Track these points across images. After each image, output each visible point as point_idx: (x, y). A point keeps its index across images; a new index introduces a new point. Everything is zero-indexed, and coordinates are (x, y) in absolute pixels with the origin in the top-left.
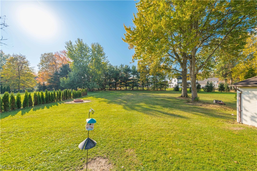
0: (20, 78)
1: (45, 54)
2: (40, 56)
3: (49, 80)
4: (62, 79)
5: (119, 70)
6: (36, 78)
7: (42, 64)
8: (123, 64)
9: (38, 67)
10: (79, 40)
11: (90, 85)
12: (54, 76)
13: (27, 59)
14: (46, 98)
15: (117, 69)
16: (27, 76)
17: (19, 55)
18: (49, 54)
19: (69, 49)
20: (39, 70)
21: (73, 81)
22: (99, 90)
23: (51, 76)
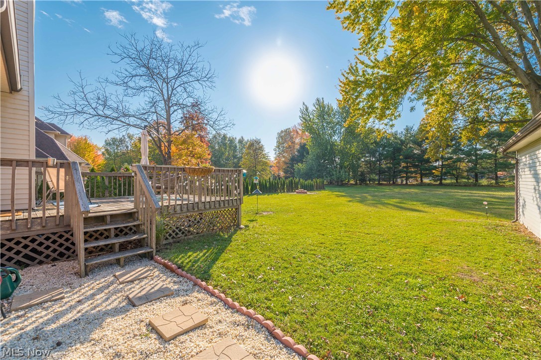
0: (256, 168)
1: (282, 132)
2: (276, 136)
3: (284, 169)
4: (297, 165)
5: (401, 141)
6: (271, 167)
7: (278, 147)
8: (410, 125)
9: (274, 152)
10: (318, 100)
11: (334, 173)
12: (290, 162)
13: (262, 143)
14: (270, 186)
15: (396, 138)
16: (262, 166)
17: (255, 139)
18: (286, 131)
19: (304, 118)
20: (275, 156)
21: (311, 169)
22: (356, 184)
23: (287, 163)
